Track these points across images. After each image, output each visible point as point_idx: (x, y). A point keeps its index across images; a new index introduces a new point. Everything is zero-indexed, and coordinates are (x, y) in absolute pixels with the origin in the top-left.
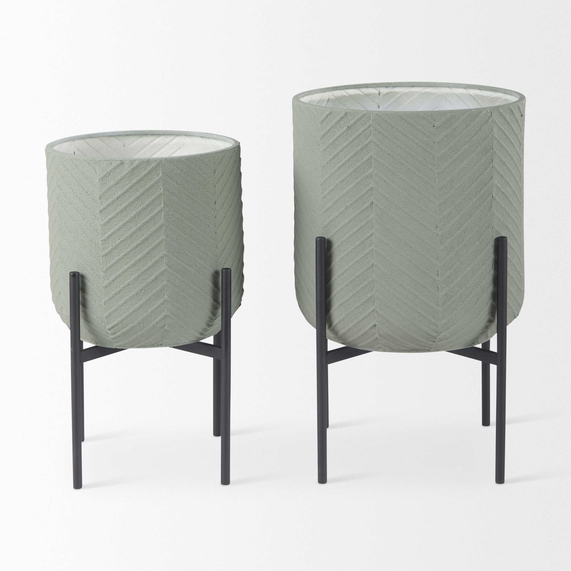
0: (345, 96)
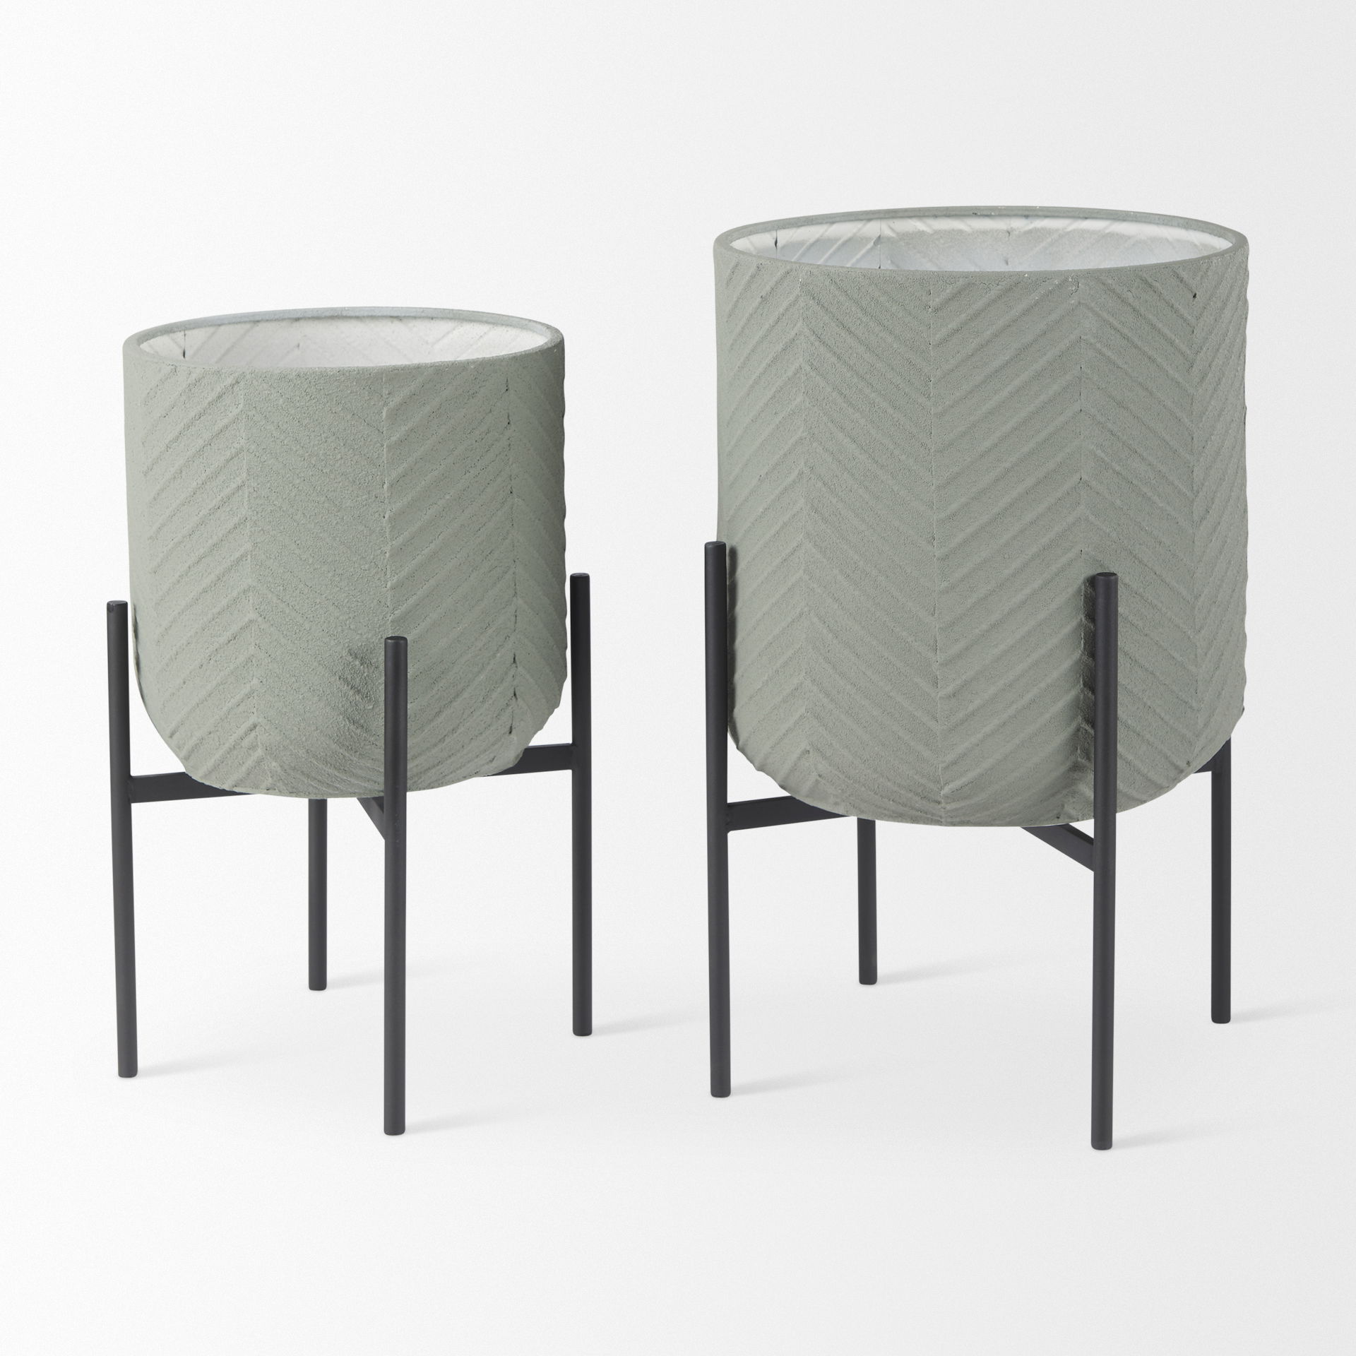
0: (923, 231)
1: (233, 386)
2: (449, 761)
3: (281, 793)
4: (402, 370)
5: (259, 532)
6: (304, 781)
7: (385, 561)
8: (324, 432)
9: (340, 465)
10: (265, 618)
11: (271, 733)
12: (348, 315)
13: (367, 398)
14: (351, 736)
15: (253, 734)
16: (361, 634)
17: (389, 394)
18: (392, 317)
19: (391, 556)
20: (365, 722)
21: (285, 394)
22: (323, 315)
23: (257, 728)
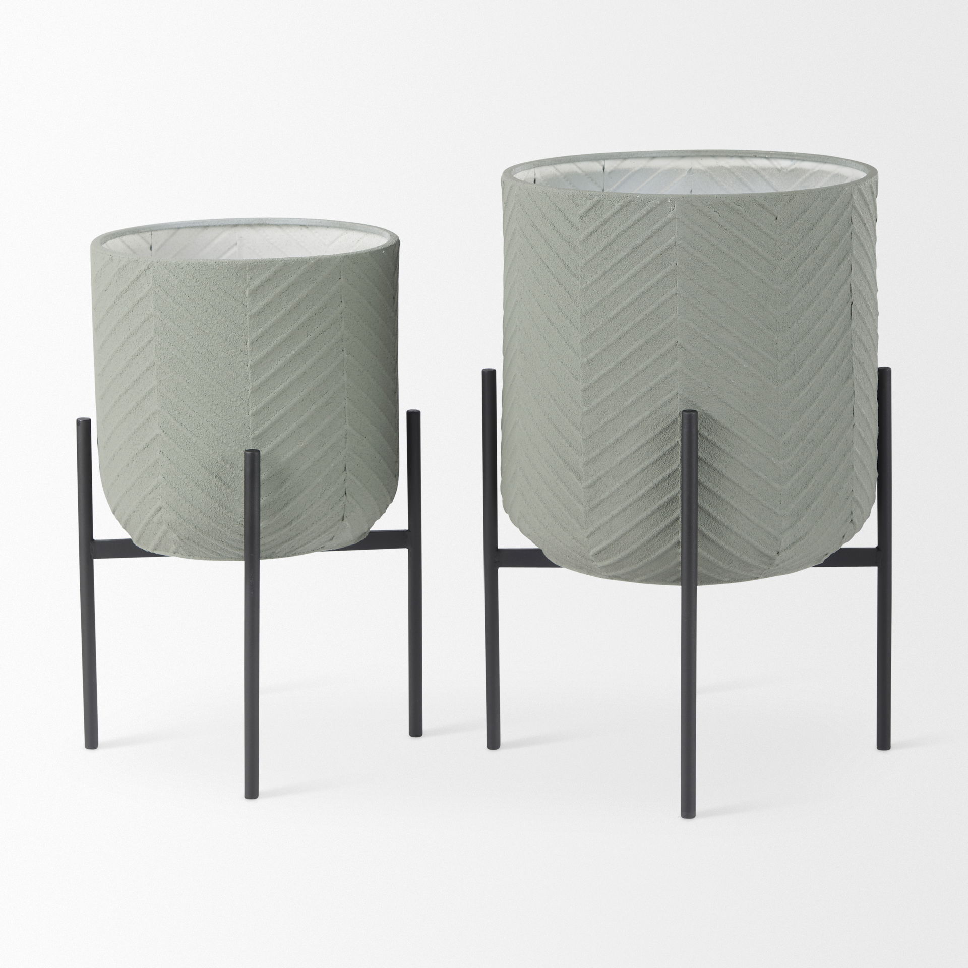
1: (145, 271)
2: (297, 538)
3: (182, 556)
4: (260, 262)
5: (162, 373)
6: (195, 548)
7: (248, 396)
8: (205, 305)
9: (217, 327)
10: (166, 433)
11: (171, 513)
12: (270, 223)
13: (235, 281)
14: (225, 518)
15: (160, 514)
16: (231, 447)
17: (250, 279)
18: (301, 225)
19: (251, 393)
20: (234, 508)
21: (179, 277)
22: (253, 223)
23: (162, 510)
